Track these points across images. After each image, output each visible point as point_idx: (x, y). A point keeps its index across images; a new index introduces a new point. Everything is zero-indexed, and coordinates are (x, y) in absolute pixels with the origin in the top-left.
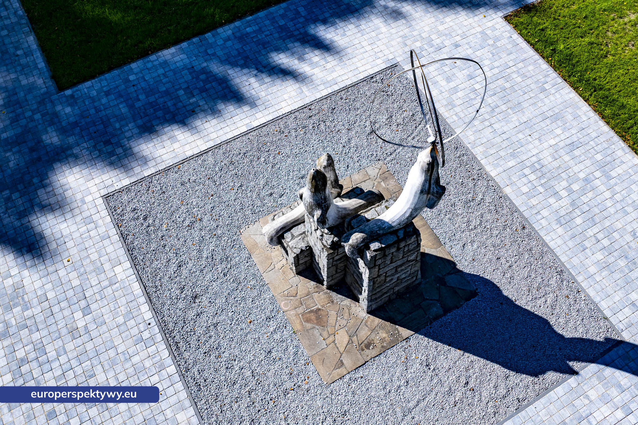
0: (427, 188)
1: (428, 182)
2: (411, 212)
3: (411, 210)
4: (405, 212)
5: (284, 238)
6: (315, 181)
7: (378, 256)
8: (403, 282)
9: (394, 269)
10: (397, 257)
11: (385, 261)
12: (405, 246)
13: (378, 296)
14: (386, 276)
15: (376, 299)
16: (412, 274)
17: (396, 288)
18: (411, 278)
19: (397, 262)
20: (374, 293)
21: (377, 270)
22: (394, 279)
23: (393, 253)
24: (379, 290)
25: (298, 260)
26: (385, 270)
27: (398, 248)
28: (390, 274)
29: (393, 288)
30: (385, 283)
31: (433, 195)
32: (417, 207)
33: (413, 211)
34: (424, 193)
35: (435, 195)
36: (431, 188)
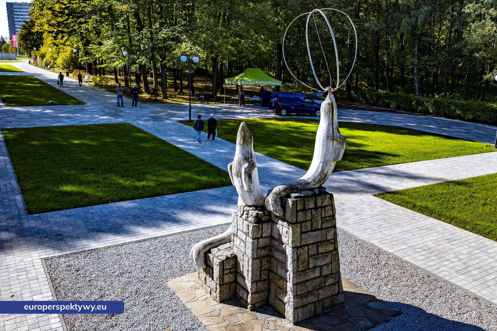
0: (331, 133)
1: (331, 126)
2: (322, 167)
3: (322, 164)
4: (318, 168)
5: (210, 253)
6: (244, 131)
7: (298, 204)
8: (327, 284)
9: (316, 245)
10: (316, 221)
11: (306, 221)
12: (321, 207)
13: (303, 292)
14: (308, 254)
15: (302, 297)
16: (334, 274)
17: (320, 291)
18: (333, 282)
19: (317, 232)
20: (299, 281)
21: (299, 232)
22: (317, 268)
23: (311, 209)
24: (304, 279)
25: (223, 272)
26: (307, 239)
27: (316, 204)
28: (312, 254)
29: (317, 290)
30: (309, 270)
31: (337, 140)
32: (326, 159)
33: (324, 165)
34: (330, 138)
35: (339, 140)
36: (335, 133)
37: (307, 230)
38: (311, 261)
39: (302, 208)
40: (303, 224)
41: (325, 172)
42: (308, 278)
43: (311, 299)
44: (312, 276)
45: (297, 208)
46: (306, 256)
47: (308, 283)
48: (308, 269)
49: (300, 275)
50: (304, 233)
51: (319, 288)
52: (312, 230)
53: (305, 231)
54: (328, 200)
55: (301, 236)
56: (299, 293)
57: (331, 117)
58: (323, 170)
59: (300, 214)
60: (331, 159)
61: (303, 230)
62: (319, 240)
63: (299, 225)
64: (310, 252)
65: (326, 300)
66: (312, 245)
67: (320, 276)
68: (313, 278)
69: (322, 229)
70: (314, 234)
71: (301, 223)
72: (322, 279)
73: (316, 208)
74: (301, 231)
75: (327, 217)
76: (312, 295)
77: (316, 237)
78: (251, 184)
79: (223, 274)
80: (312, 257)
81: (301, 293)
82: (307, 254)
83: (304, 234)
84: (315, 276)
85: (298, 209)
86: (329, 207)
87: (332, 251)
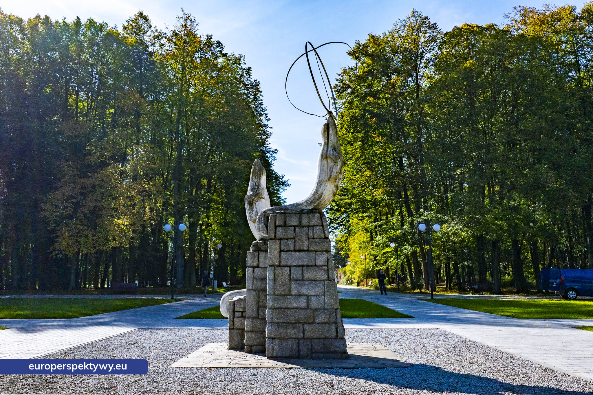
0: (325, 151)
1: (326, 145)
7: (278, 219)
8: (317, 321)
9: (300, 268)
10: (300, 240)
11: (287, 239)
12: (309, 226)
13: (281, 321)
14: (290, 277)
15: (279, 326)
16: (327, 309)
17: (307, 327)
18: (326, 320)
19: (302, 254)
20: (276, 306)
21: (278, 249)
22: (303, 297)
23: (295, 227)
24: (283, 306)
25: (234, 314)
26: (288, 259)
27: (300, 222)
28: (296, 278)
29: (303, 324)
30: (290, 297)
31: (330, 158)
32: (321, 179)
33: (318, 185)
34: (324, 157)
35: (331, 157)
36: (329, 151)
37: (288, 249)
38: (293, 285)
39: (282, 224)
40: (283, 242)
41: (320, 192)
42: (289, 306)
43: (292, 332)
44: (295, 305)
45: (275, 223)
46: (286, 278)
47: (289, 312)
48: (290, 295)
49: (278, 299)
50: (284, 251)
51: (305, 323)
52: (295, 251)
53: (286, 249)
54: (316, 219)
55: (280, 255)
56: (276, 321)
57: (326, 136)
58: (317, 190)
59: (279, 230)
60: (326, 178)
61: (282, 248)
62: (305, 264)
63: (278, 242)
64: (292, 275)
65: (315, 341)
66: (295, 268)
67: (308, 308)
68: (297, 308)
69: (308, 251)
70: (298, 254)
71: (280, 239)
72: (310, 312)
73: (300, 226)
74: (280, 249)
75: (316, 238)
76: (294, 328)
77: (300, 258)
78: (251, 211)
79: (234, 317)
80: (295, 282)
81: (279, 321)
82: (287, 276)
83: (285, 253)
84: (298, 305)
85: (277, 224)
86: (318, 227)
87: (324, 281)
